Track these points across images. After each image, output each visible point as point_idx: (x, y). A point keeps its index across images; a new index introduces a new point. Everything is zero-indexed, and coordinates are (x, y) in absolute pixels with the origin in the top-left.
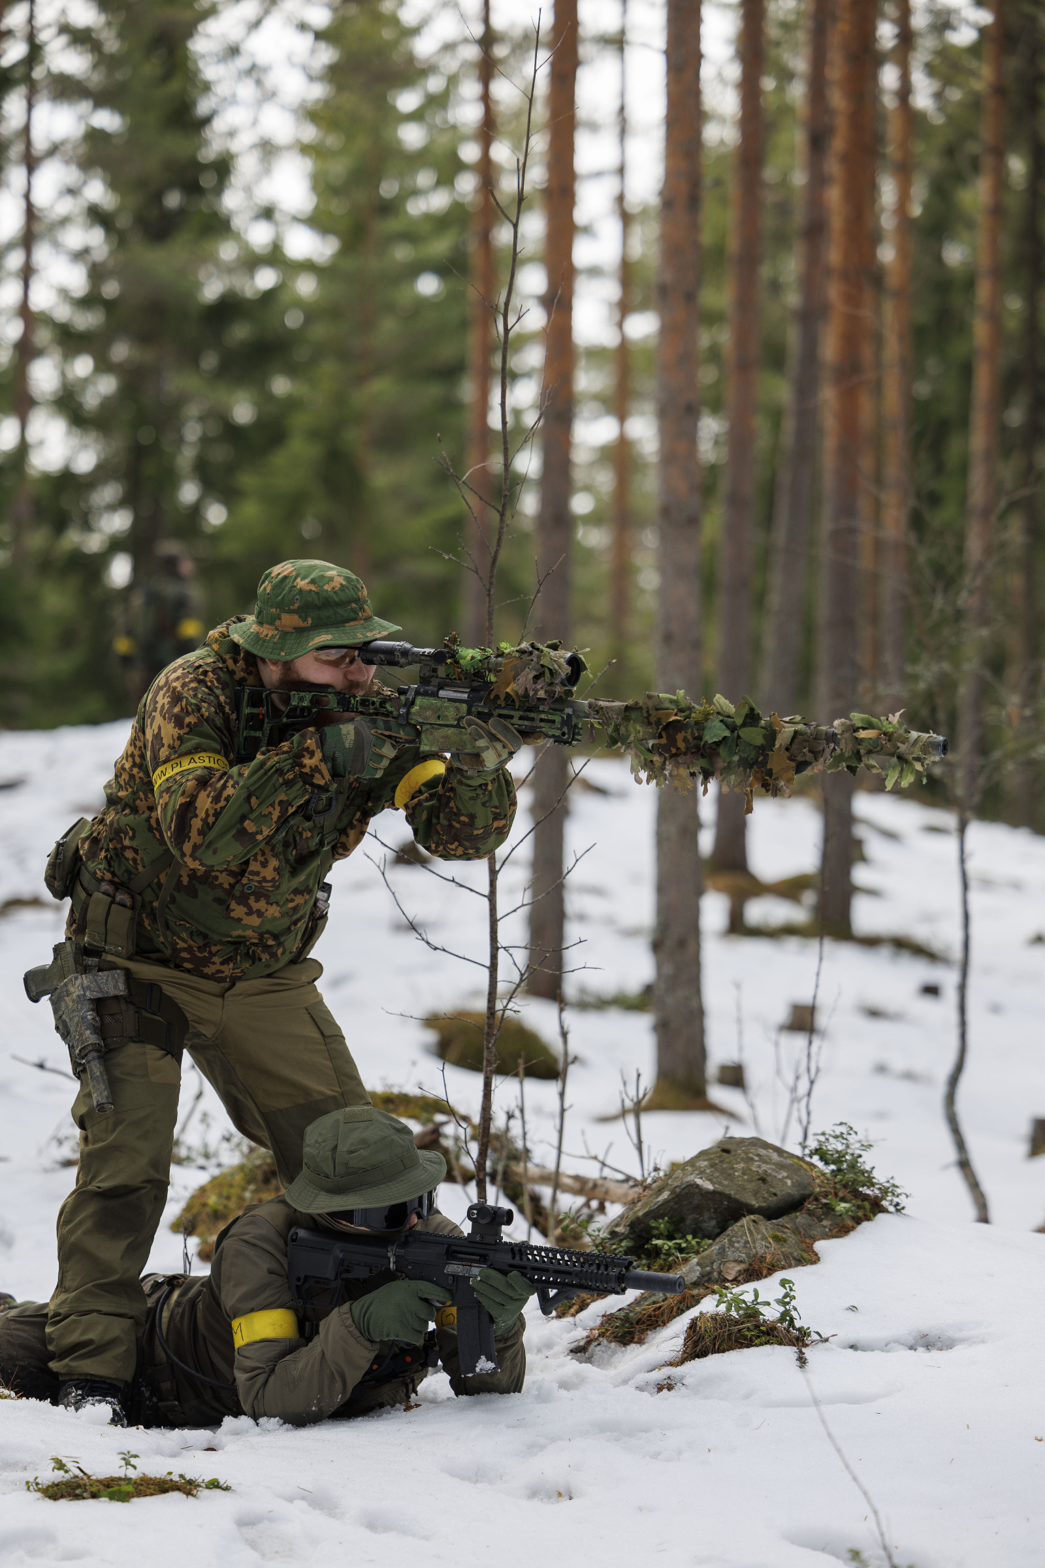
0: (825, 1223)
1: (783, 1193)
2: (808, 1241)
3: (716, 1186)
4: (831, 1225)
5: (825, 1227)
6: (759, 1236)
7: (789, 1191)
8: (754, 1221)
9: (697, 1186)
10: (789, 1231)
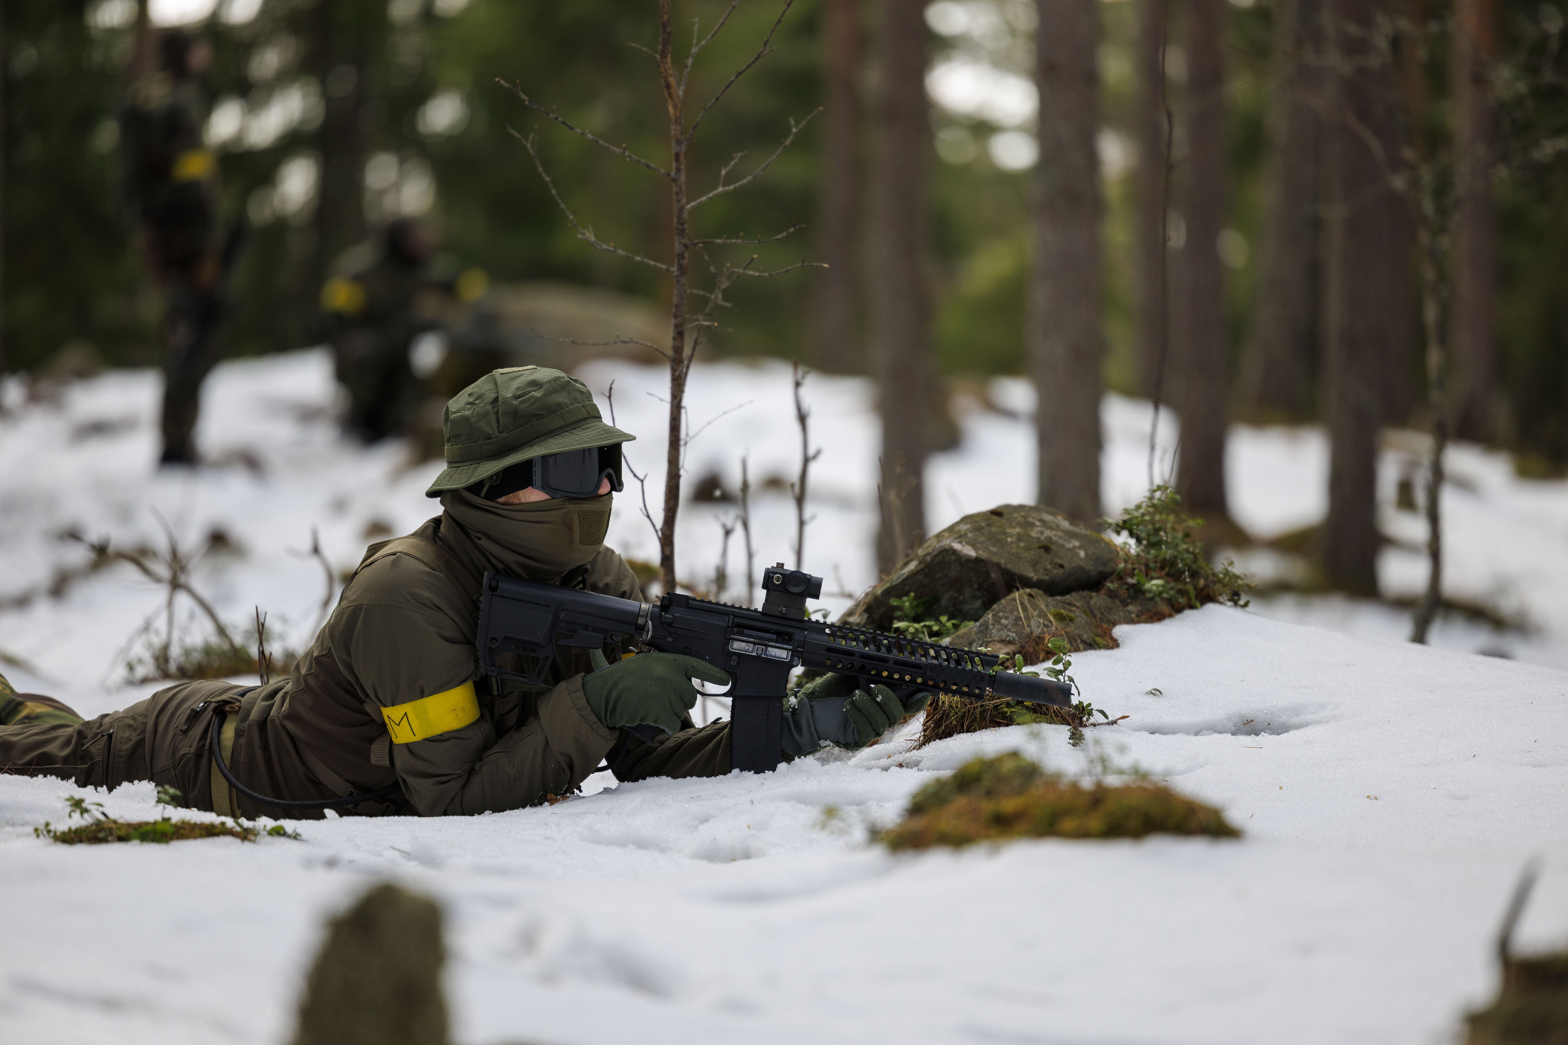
0: (1130, 608)
1: (1073, 565)
2: (1105, 626)
3: (980, 552)
4: (1138, 611)
5: (1130, 612)
6: (1036, 613)
7: (1082, 564)
8: (1030, 595)
9: (954, 552)
10: (1078, 610)
